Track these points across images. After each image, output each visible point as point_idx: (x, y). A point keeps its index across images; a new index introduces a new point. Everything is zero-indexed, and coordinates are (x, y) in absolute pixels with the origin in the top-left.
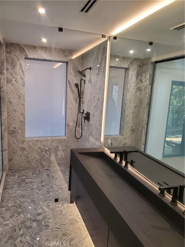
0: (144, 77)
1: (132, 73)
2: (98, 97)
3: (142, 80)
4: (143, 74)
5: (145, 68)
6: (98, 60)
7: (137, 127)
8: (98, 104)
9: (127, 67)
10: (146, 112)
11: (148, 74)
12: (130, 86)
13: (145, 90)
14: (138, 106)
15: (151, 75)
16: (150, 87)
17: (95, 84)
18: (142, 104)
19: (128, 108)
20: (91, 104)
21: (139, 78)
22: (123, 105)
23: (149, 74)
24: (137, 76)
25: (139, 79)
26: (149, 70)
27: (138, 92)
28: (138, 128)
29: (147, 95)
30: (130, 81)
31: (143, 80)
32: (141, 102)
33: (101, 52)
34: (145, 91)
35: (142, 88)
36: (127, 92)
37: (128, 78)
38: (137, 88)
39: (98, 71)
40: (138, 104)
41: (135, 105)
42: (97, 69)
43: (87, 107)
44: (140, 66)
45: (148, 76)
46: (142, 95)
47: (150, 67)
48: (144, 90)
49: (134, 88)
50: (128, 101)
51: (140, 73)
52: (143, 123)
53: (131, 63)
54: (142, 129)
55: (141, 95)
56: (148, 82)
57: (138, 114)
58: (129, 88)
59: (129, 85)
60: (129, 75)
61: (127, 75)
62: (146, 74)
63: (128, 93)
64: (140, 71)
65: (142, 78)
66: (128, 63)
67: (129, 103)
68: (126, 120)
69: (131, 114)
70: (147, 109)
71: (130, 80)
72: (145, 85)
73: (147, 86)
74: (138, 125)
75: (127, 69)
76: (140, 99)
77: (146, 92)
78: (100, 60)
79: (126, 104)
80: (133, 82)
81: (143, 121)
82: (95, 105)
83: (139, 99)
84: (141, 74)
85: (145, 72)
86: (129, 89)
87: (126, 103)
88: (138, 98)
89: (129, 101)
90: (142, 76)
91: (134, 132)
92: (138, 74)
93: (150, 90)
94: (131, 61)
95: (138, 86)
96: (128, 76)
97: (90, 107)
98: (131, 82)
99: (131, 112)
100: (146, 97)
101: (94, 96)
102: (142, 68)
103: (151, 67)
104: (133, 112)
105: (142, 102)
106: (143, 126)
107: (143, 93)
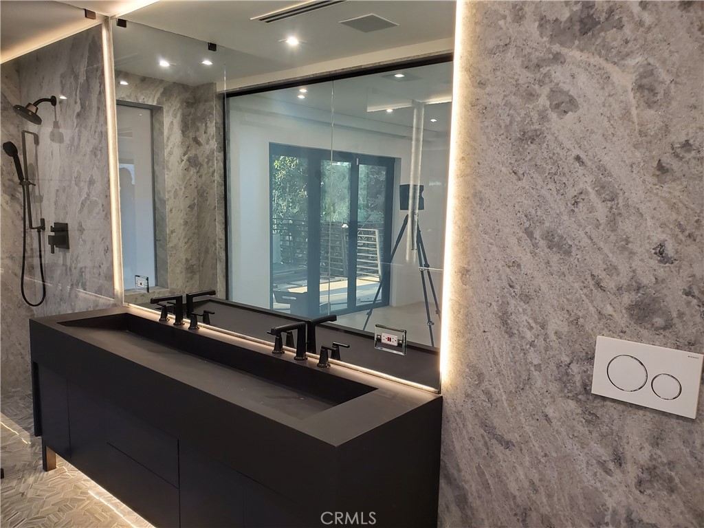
0: (202, 131)
1: (171, 121)
2: (92, 176)
3: (200, 139)
4: (199, 124)
5: (201, 107)
6: (76, 77)
7: (202, 259)
8: (94, 196)
9: (155, 104)
10: (220, 218)
11: (211, 122)
12: (170, 153)
13: (210, 164)
14: (198, 206)
15: (218, 125)
16: (222, 154)
17: (76, 144)
18: (207, 200)
19: (171, 210)
20: (67, 198)
21: (191, 135)
22: (158, 205)
23: (214, 124)
24: (183, 127)
25: (191, 137)
26: (212, 114)
27: (193, 171)
28: (203, 263)
29: (218, 177)
30: (167, 141)
31: (202, 139)
32: (202, 194)
33: (82, 56)
34: (209, 168)
35: (200, 159)
36: (164, 168)
37: (162, 133)
38: (189, 160)
39: (82, 108)
40: (196, 201)
41: (188, 202)
42: (76, 103)
43: (56, 209)
44: (188, 103)
45: (212, 129)
46: (204, 177)
47: (216, 106)
48: (208, 163)
49: (181, 158)
50: (169, 192)
51: (190, 121)
52: (216, 247)
53: (164, 94)
54: (215, 261)
55: (200, 176)
56: (214, 144)
57: (199, 227)
58: (166, 159)
59: (166, 152)
60: (162, 124)
61: (157, 125)
62: (206, 124)
63: (166, 172)
64: (191, 117)
65: (198, 133)
66: (158, 95)
67: (173, 197)
68: (171, 245)
69: (182, 227)
70: (221, 211)
71: (168, 138)
72: (207, 153)
73: (214, 153)
74: (203, 255)
75: (155, 111)
76: (199, 187)
77: (211, 170)
78: (82, 79)
79: (165, 202)
80: (176, 144)
81: (215, 243)
82: (83, 198)
83: (196, 187)
84: (194, 123)
85: (203, 119)
86: (168, 161)
87: (165, 199)
88: (194, 185)
89: (172, 194)
90: (198, 129)
91: (195, 274)
92: (185, 123)
93: (222, 165)
94: (165, 89)
95: (191, 153)
96: (160, 129)
97: (65, 207)
98: (170, 145)
99: (182, 222)
100: (214, 181)
101: (76, 174)
102: (196, 110)
103: (218, 107)
104: (186, 223)
105: (205, 194)
106: (215, 254)
107: (204, 171)
